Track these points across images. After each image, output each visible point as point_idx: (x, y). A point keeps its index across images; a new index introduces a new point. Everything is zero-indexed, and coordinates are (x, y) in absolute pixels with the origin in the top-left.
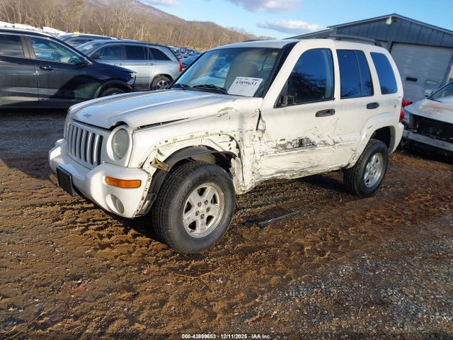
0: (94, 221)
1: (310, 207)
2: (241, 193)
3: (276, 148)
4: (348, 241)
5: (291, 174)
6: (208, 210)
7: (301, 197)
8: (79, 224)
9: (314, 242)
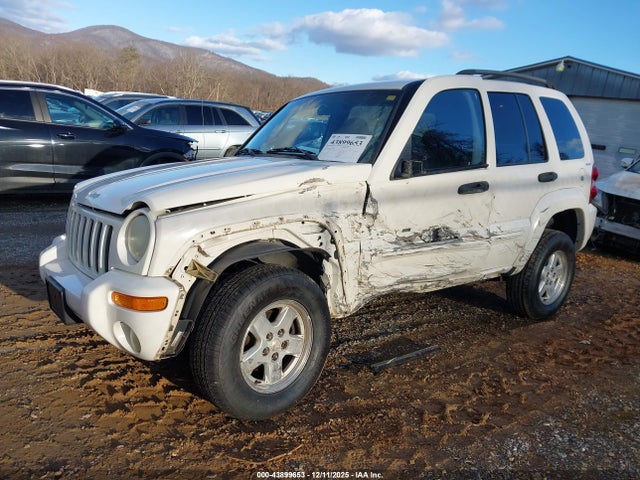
0: (106, 363)
1: (454, 337)
2: (341, 316)
3: (395, 243)
4: (519, 395)
5: (423, 285)
6: (285, 345)
7: (440, 322)
8: (79, 369)
9: (462, 398)
